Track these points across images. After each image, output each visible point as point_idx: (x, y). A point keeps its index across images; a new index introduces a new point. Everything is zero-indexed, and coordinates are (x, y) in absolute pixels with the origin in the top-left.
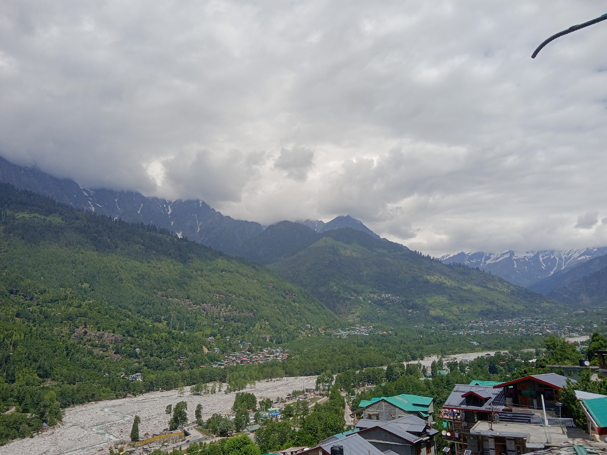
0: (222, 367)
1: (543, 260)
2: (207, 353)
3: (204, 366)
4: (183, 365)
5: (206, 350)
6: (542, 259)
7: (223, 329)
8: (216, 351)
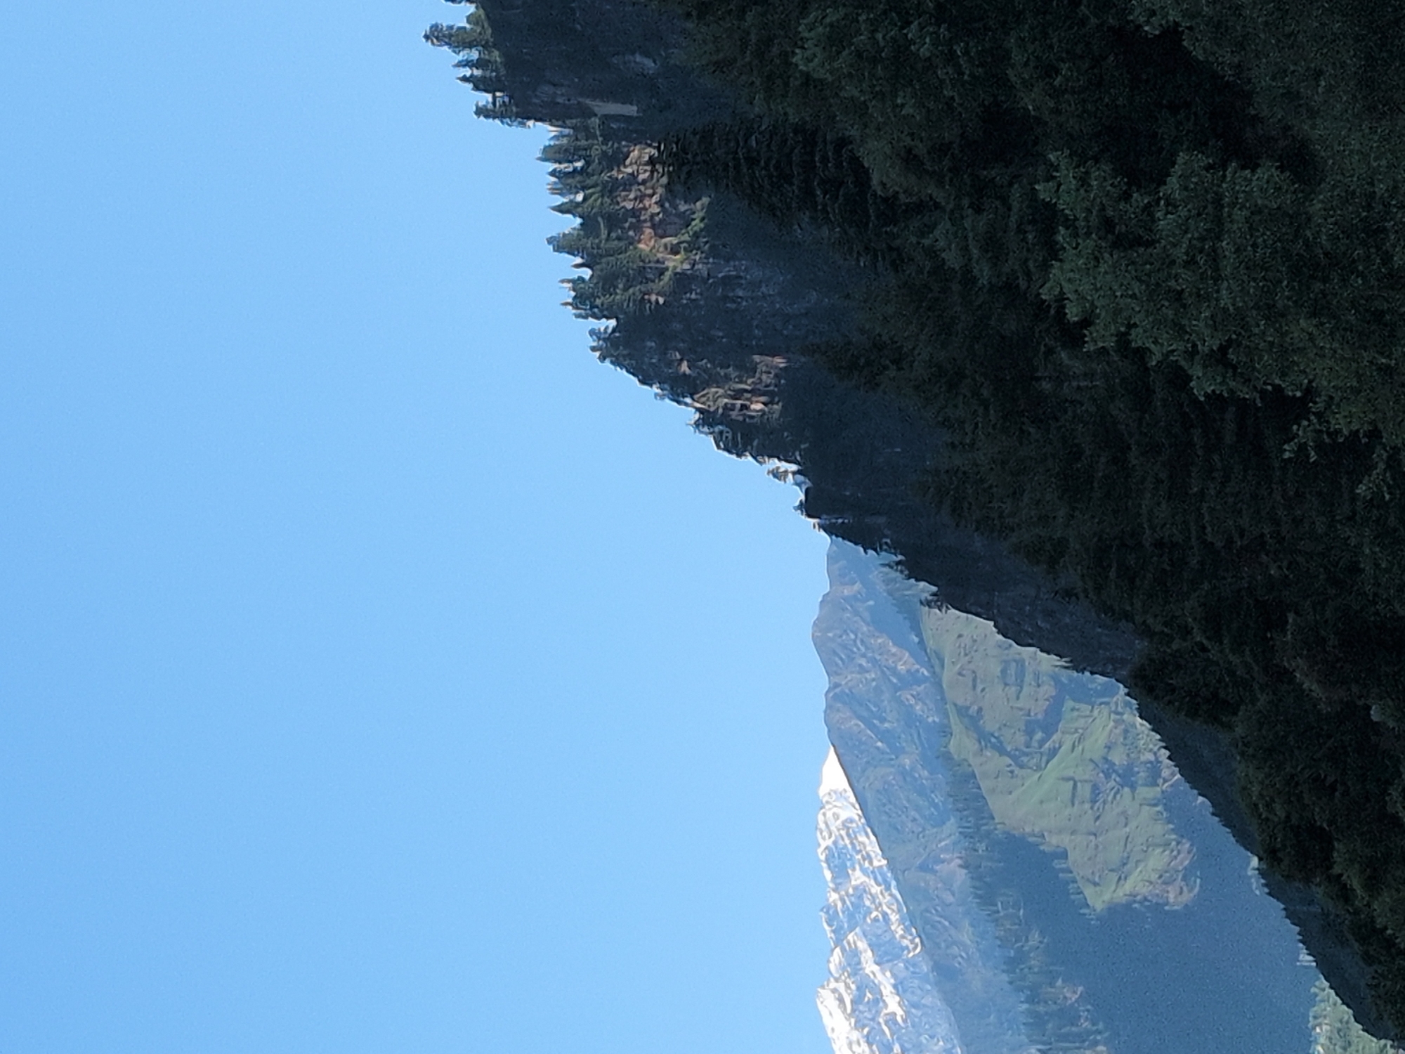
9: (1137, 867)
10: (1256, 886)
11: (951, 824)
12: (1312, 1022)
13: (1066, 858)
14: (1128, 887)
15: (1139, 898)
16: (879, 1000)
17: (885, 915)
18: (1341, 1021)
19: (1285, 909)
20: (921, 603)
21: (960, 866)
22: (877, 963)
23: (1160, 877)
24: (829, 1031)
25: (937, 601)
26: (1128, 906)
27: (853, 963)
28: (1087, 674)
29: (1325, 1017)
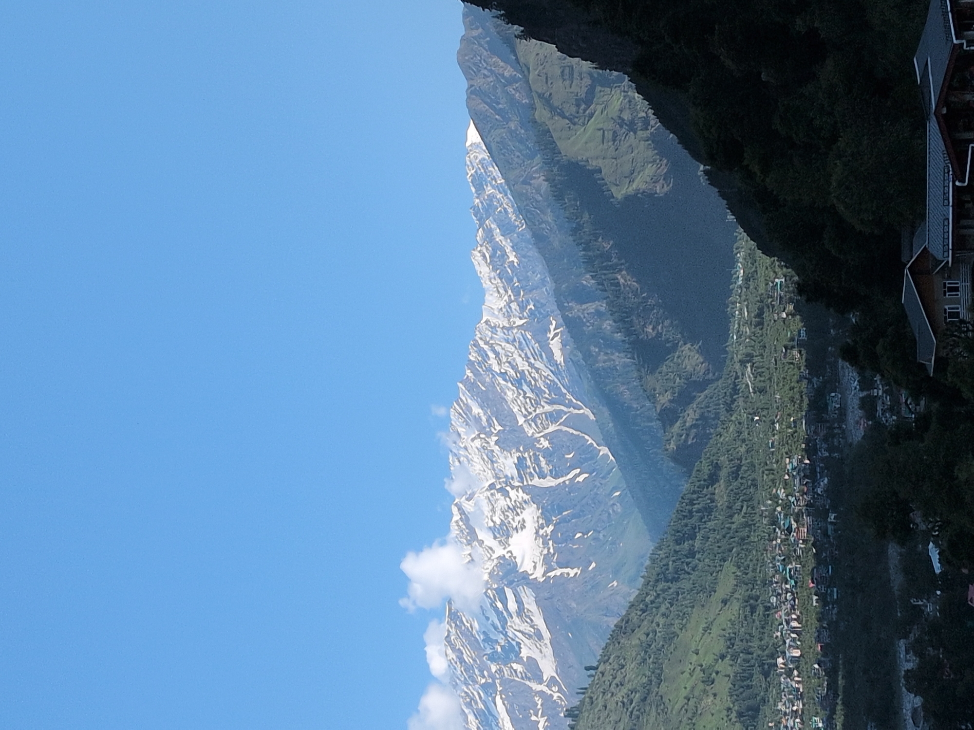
1: (556, 477)
6: (549, 478)
9: (639, 174)
10: (703, 180)
11: (538, 158)
12: (735, 251)
13: (601, 172)
14: (634, 186)
15: (641, 191)
16: (504, 254)
17: (505, 209)
18: (750, 250)
19: (719, 191)
20: (516, 36)
21: (544, 180)
22: (502, 235)
23: (652, 179)
24: (479, 273)
25: (524, 35)
26: (635, 195)
27: (489, 236)
28: (608, 71)
29: (742, 248)
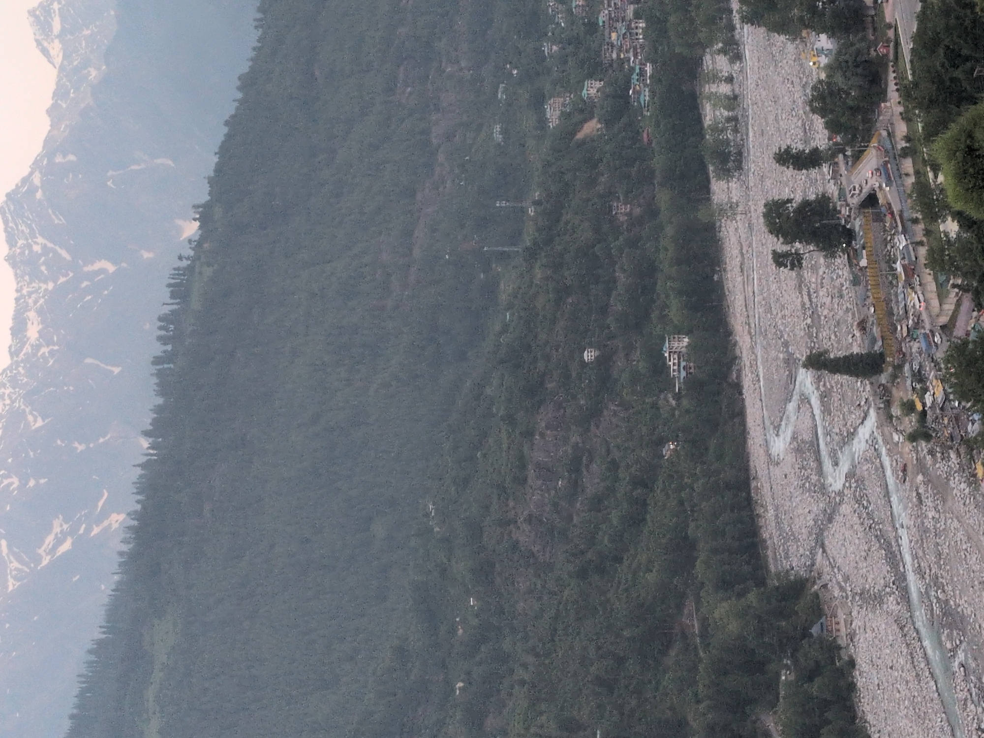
0: (649, 68)
2: (599, 121)
3: (645, 136)
4: (639, 206)
5: (592, 127)
7: (516, 68)
8: (593, 92)
